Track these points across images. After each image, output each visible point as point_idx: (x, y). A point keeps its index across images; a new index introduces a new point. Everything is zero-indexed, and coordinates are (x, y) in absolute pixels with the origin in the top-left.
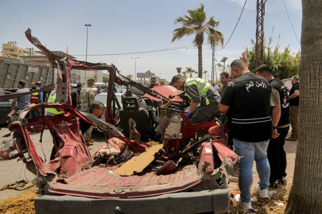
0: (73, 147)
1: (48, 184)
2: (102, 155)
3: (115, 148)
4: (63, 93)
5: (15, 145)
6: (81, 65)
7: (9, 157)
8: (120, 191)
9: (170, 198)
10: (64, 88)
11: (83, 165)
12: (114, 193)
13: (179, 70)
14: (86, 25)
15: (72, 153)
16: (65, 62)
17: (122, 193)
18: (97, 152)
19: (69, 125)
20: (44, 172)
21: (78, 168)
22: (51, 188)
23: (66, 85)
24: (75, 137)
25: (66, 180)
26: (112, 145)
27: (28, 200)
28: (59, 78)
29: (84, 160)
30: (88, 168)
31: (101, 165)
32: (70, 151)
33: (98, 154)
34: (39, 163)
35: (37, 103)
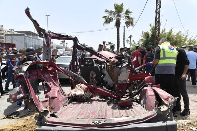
0: (56, 91)
1: (45, 118)
2: (73, 96)
3: (81, 91)
4: (47, 54)
5: (20, 91)
6: (57, 36)
7: (16, 99)
8: (98, 122)
9: (136, 128)
10: (47, 51)
11: (63, 103)
12: (93, 124)
13: (104, 43)
14: (47, 15)
15: (56, 95)
16: (48, 34)
17: (99, 124)
18: (70, 94)
19: (51, 76)
20: (41, 109)
21: (61, 105)
22: (47, 121)
23: (49, 49)
24: (56, 84)
25: (56, 114)
26: (79, 89)
27: (22, 126)
28: (45, 44)
29: (64, 100)
30: (67, 105)
31: (73, 102)
32: (55, 94)
33: (70, 95)
34: (37, 103)
35: (32, 61)
